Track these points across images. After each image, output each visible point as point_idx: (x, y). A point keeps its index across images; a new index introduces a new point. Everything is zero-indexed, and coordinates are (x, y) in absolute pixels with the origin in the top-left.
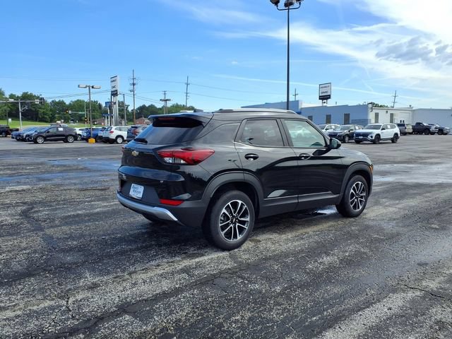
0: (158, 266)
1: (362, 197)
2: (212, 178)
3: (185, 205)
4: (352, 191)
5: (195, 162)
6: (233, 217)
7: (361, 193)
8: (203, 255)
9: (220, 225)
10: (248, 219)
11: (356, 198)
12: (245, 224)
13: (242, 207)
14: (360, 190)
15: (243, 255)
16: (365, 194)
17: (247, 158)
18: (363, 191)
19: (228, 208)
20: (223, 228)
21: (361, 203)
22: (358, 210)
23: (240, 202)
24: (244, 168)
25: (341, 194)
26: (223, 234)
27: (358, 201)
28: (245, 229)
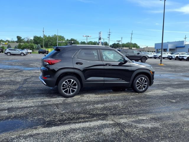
0: (38, 99)
1: (145, 85)
2: (58, 70)
3: (49, 79)
4: (138, 81)
5: (52, 64)
6: (69, 85)
7: (145, 83)
8: (56, 98)
9: (62, 88)
10: (77, 87)
11: (141, 84)
12: (75, 89)
13: (73, 82)
14: (143, 81)
15: (70, 100)
16: (147, 83)
17: (77, 63)
18: (146, 82)
19: (66, 82)
20: (64, 89)
21: (144, 87)
22: (142, 90)
23: (72, 80)
24: (74, 67)
25: (131, 82)
26: (63, 91)
27: (142, 86)
28: (75, 91)
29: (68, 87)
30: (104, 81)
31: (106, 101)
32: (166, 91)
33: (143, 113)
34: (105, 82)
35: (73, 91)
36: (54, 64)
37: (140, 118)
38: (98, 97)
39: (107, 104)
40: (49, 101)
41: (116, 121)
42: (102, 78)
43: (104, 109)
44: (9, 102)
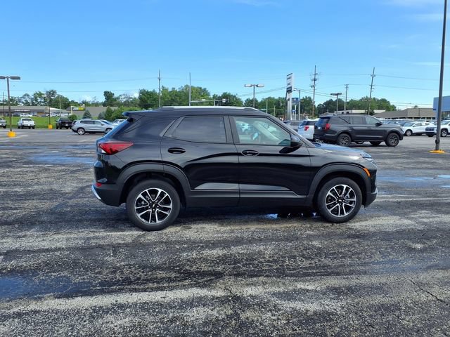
0: (82, 232)
1: (351, 203)
2: (125, 167)
4: (329, 193)
5: (112, 152)
6: (153, 203)
7: (350, 198)
8: (123, 231)
9: (136, 208)
10: (171, 206)
11: (339, 202)
12: (166, 211)
13: (162, 194)
14: (345, 194)
15: (152, 237)
16: (355, 199)
17: (171, 151)
18: (352, 195)
19: (144, 195)
20: (139, 211)
21: (348, 208)
22: (342, 216)
23: (160, 191)
24: (164, 160)
25: (311, 196)
26: (139, 215)
27: (341, 206)
28: (166, 215)
29: (151, 206)
30: (239, 192)
31: (238, 242)
32: (411, 219)
33: (314, 274)
34: (242, 196)
35: (161, 216)
36: (116, 152)
37: (300, 285)
38: (225, 232)
39: (236, 250)
40: (103, 238)
41: (234, 290)
42: (235, 186)
43: (223, 260)
44: (19, 237)
